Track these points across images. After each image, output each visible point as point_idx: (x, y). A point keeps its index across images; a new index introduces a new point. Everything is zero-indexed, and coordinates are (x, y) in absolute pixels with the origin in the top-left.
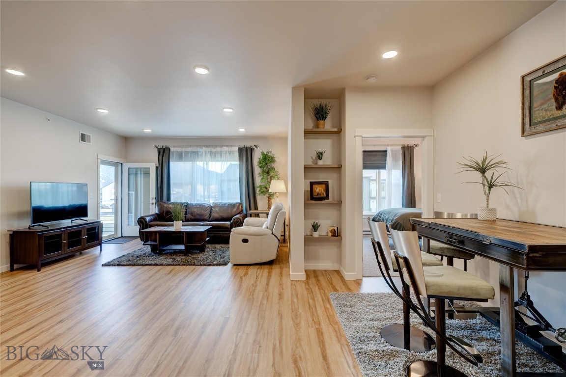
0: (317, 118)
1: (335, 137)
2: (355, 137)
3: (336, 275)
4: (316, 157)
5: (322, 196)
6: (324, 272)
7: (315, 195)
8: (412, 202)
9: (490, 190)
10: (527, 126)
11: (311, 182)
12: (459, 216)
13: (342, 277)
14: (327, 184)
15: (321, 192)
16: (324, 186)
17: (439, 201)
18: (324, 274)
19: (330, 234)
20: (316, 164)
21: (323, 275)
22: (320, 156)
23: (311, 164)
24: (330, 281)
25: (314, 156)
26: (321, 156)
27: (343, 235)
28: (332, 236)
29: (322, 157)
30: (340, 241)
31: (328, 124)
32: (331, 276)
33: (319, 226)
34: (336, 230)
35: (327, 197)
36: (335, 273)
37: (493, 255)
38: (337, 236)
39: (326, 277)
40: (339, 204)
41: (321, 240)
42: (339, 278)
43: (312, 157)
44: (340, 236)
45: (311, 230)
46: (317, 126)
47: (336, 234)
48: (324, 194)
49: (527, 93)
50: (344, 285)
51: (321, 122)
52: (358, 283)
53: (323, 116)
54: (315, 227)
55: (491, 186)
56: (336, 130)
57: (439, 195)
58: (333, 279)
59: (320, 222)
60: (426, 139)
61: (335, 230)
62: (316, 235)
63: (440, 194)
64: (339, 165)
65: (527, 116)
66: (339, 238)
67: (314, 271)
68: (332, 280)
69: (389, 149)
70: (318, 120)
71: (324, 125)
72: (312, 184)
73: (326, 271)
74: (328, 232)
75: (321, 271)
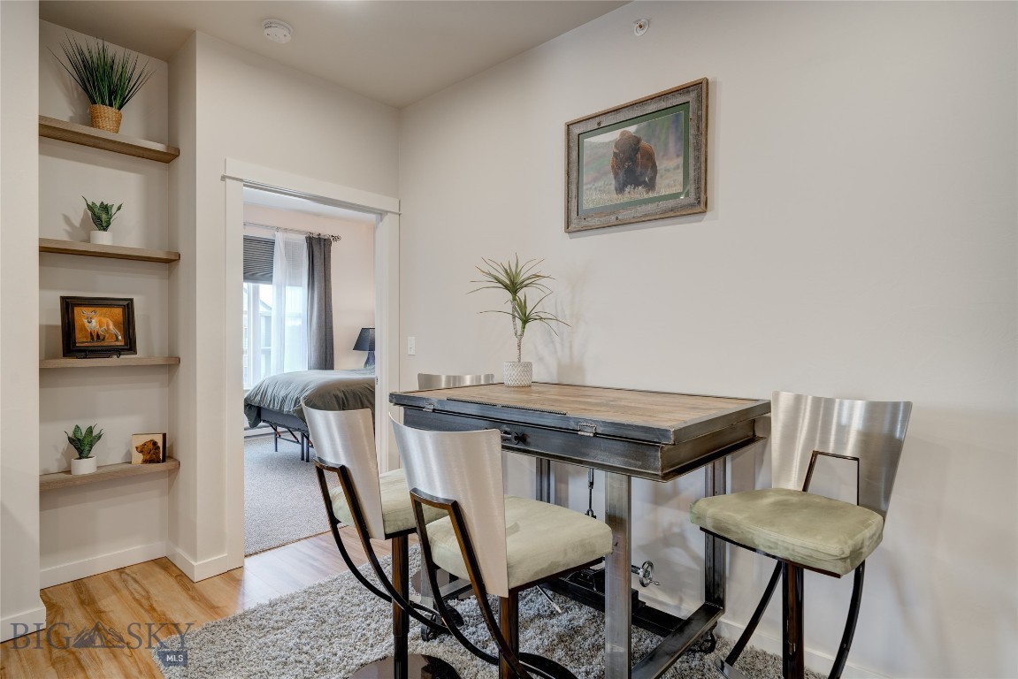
0: (91, 97)
1: (155, 169)
2: (224, 178)
3: (161, 575)
4: (83, 221)
5: (110, 342)
6: (115, 577)
7: (81, 339)
8: (328, 358)
9: (524, 328)
10: (574, 214)
11: (63, 299)
12: (468, 381)
13: (183, 579)
14: (128, 306)
15: (107, 331)
16: (118, 312)
17: (412, 352)
18: (119, 585)
19: (138, 458)
20: (88, 240)
21: (116, 590)
22: (100, 217)
23: (65, 237)
24: (144, 601)
25: (78, 213)
26: (104, 217)
27: (181, 454)
28: (145, 461)
29: (109, 224)
30: (174, 472)
31: (131, 124)
32: (144, 582)
33: (99, 437)
34: (160, 444)
35: (130, 346)
36: (157, 569)
37: (594, 457)
38: (164, 461)
39: (125, 592)
40: (170, 365)
41: (106, 480)
42: (172, 581)
43: (67, 220)
44: (171, 457)
45: (66, 454)
46: (92, 121)
47: (159, 453)
48: (116, 337)
49: (574, 155)
50: (193, 598)
51: (107, 112)
52: (233, 578)
53: (112, 93)
54: (82, 444)
55: (525, 321)
56: (159, 147)
57: (412, 341)
58: (153, 591)
59: (100, 425)
60: (387, 218)
61: (155, 443)
62: (85, 467)
63: (413, 338)
64: (169, 253)
65: (574, 196)
66: (168, 465)
67: (78, 585)
68: (148, 598)
69: (280, 238)
70: (94, 102)
71: (118, 122)
72: (68, 305)
73: (121, 571)
74: (129, 454)
75: (105, 576)
